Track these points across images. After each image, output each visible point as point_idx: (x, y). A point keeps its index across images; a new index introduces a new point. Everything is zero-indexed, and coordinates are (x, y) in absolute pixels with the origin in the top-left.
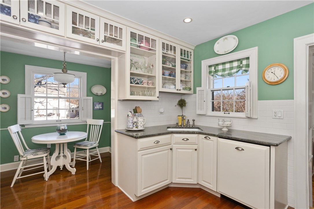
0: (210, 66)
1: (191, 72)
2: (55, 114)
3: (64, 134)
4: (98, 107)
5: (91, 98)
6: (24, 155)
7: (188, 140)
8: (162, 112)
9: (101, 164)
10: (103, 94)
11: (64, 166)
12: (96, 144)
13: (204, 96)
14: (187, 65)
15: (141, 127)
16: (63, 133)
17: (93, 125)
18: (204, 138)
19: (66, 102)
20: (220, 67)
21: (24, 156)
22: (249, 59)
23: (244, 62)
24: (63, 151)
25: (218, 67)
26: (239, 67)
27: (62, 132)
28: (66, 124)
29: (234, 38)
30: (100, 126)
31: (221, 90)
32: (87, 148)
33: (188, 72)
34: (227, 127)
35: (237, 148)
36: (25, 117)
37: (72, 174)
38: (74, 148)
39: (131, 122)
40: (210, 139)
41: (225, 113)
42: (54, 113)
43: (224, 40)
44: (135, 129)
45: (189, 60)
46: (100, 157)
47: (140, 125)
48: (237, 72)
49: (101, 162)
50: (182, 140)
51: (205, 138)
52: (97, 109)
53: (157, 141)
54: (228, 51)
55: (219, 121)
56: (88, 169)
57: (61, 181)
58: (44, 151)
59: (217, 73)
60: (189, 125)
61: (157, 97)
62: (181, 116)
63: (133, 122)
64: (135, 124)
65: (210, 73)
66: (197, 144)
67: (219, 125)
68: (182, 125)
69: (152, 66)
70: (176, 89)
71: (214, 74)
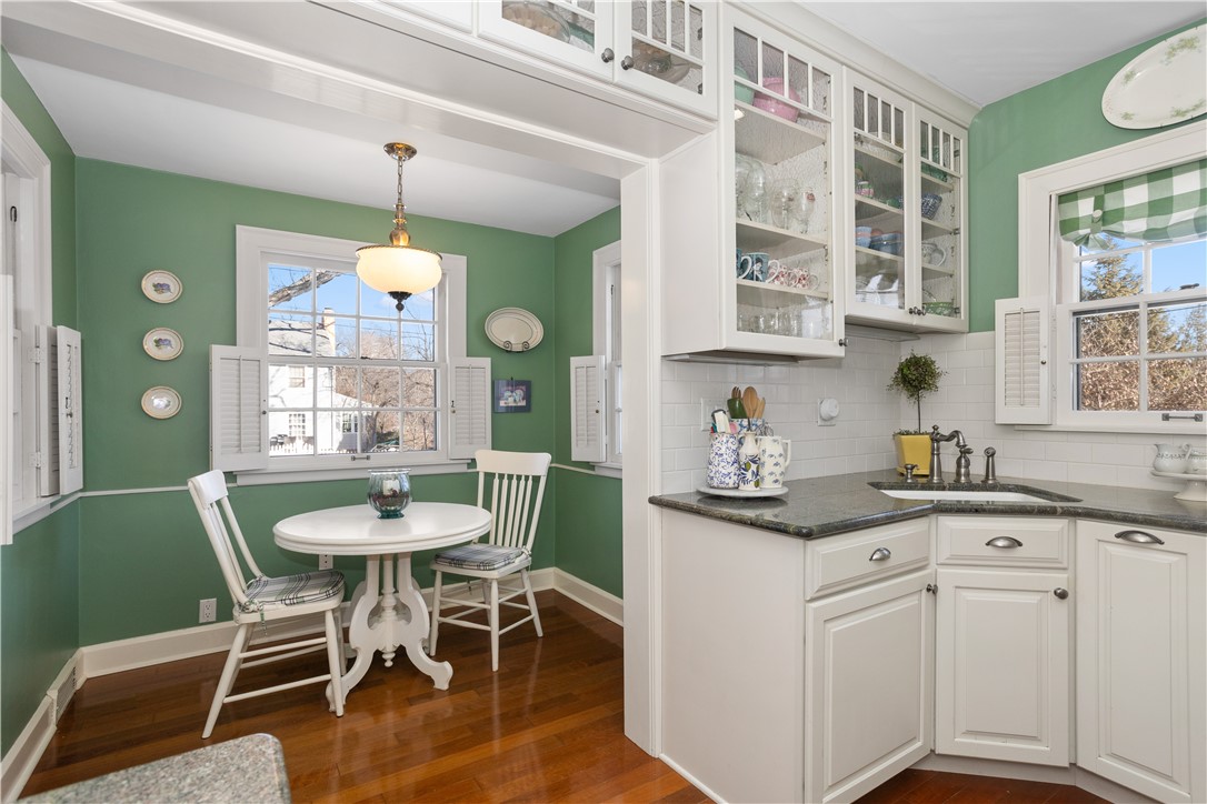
0: (1066, 198)
1: (956, 232)
2: (297, 440)
3: (395, 515)
4: (512, 398)
5: (486, 362)
6: (251, 602)
7: (1020, 544)
8: (833, 415)
9: (540, 641)
10: (533, 343)
11: (401, 652)
12: (523, 556)
13: (1038, 339)
14: (941, 200)
15: (776, 481)
16: (395, 511)
17: (501, 476)
18: (1118, 536)
19: (334, 393)
20: (1136, 196)
21: (252, 607)
24: (395, 586)
25: (1122, 197)
27: (389, 507)
28: (405, 471)
30: (536, 479)
31: (1143, 306)
32: (494, 575)
33: (943, 232)
36: (240, 440)
37: (437, 686)
38: (434, 573)
39: (731, 460)
40: (1158, 546)
41: (1166, 418)
42: (293, 435)
43: (1172, 52)
44: (749, 490)
45: (945, 175)
46: (535, 615)
47: (771, 474)
49: (540, 633)
50: (988, 544)
51: (1120, 540)
52: (510, 410)
53: (879, 550)
55: (1159, 455)
56: (495, 667)
57: (390, 717)
58: (326, 585)
59: (1113, 227)
60: (968, 475)
61: (836, 341)
62: (916, 433)
63: (743, 460)
64: (754, 467)
65: (1067, 226)
66: (1065, 569)
67: (1156, 472)
68: (933, 476)
69: (811, 198)
70: (907, 309)
71: (1093, 232)
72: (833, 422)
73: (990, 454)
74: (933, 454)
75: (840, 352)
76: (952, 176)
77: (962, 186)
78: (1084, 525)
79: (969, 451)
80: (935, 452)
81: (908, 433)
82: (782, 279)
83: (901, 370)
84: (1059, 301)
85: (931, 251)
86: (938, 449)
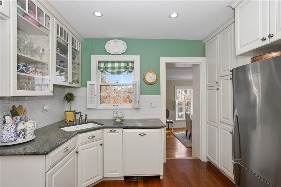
0: (99, 62)
1: (79, 64)
7: (94, 137)
13: (95, 90)
14: (76, 56)
15: (31, 135)
18: (110, 131)
20: (110, 65)
22: (134, 63)
23: (130, 65)
25: (108, 65)
26: (126, 68)
29: (123, 44)
31: (111, 85)
33: (76, 64)
34: (120, 118)
35: (140, 135)
39: (13, 132)
41: (114, 106)
45: (76, 51)
47: (30, 133)
48: (124, 72)
50: (88, 138)
51: (110, 132)
53: (66, 149)
54: (118, 53)
55: (114, 114)
59: (107, 70)
60: (82, 121)
61: (51, 91)
62: (69, 111)
63: (18, 131)
64: (23, 133)
65: (100, 68)
66: (102, 139)
67: (113, 116)
68: (74, 122)
69: (43, 50)
70: (68, 82)
71: (104, 70)
72: (47, 111)
73: (86, 115)
74: (74, 117)
75: (52, 94)
76: (78, 51)
77: (80, 54)
78: (105, 130)
79: (82, 115)
80: (75, 116)
81: (67, 112)
82: (33, 72)
83: (66, 96)
84: (98, 83)
85: (74, 68)
86: (75, 115)
